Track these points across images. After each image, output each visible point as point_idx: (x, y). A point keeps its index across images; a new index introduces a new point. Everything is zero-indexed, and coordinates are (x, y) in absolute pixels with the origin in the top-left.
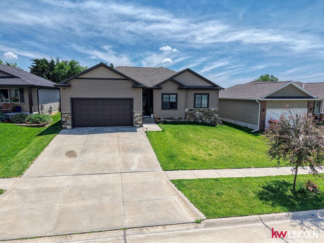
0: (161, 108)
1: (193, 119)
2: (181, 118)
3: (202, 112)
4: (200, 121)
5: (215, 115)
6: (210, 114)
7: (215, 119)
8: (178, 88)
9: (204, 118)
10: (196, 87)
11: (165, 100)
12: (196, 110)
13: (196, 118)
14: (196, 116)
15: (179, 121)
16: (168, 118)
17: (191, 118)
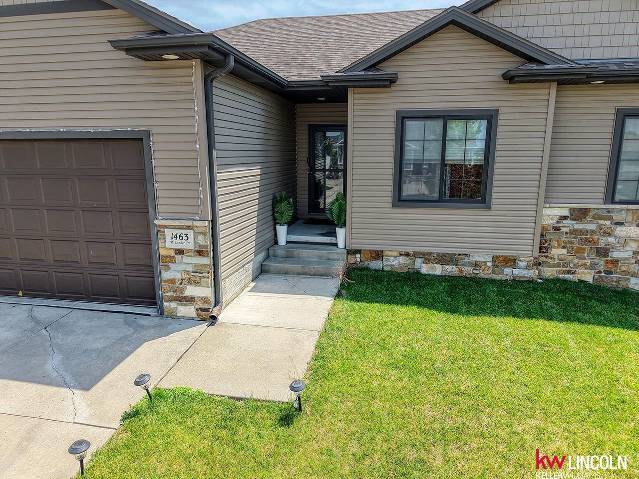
1: (592, 267)
2: (511, 262)
8: (503, 76)
10: (635, 63)
12: (617, 217)
13: (615, 262)
14: (615, 255)
15: (495, 277)
16: (430, 254)
17: (576, 261)
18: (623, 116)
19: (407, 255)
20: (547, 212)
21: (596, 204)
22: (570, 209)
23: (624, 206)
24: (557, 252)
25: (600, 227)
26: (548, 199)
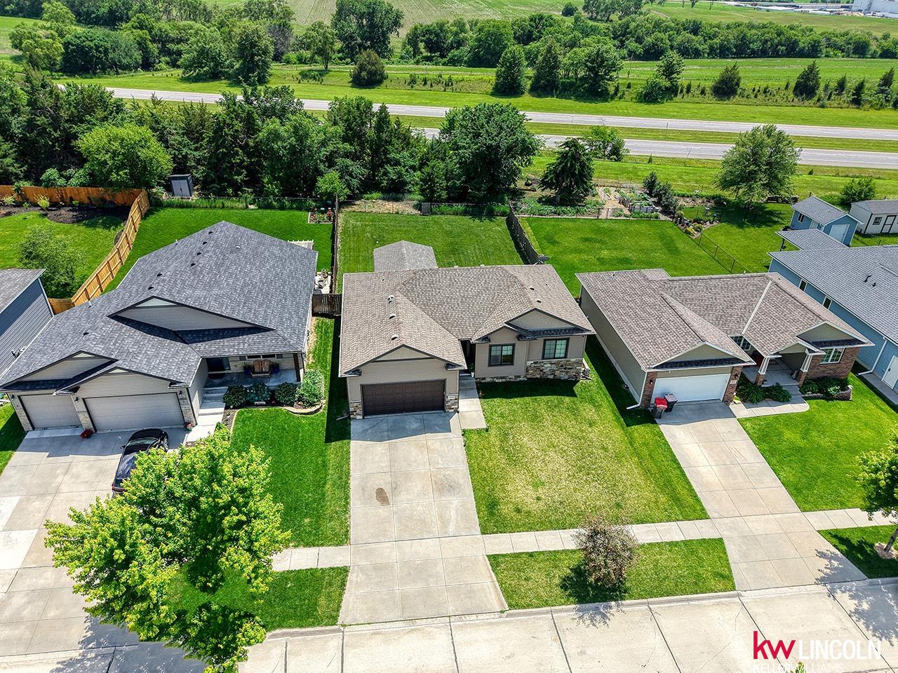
0: (487, 365)
1: (539, 374)
3: (554, 364)
4: (551, 377)
5: (577, 368)
6: (568, 367)
7: (576, 373)
8: (518, 336)
9: (558, 372)
10: (547, 331)
11: (493, 354)
18: (545, 340)
19: (492, 378)
20: (527, 364)
21: (540, 360)
22: (534, 362)
23: (546, 360)
24: (531, 372)
25: (541, 365)
26: (528, 361)
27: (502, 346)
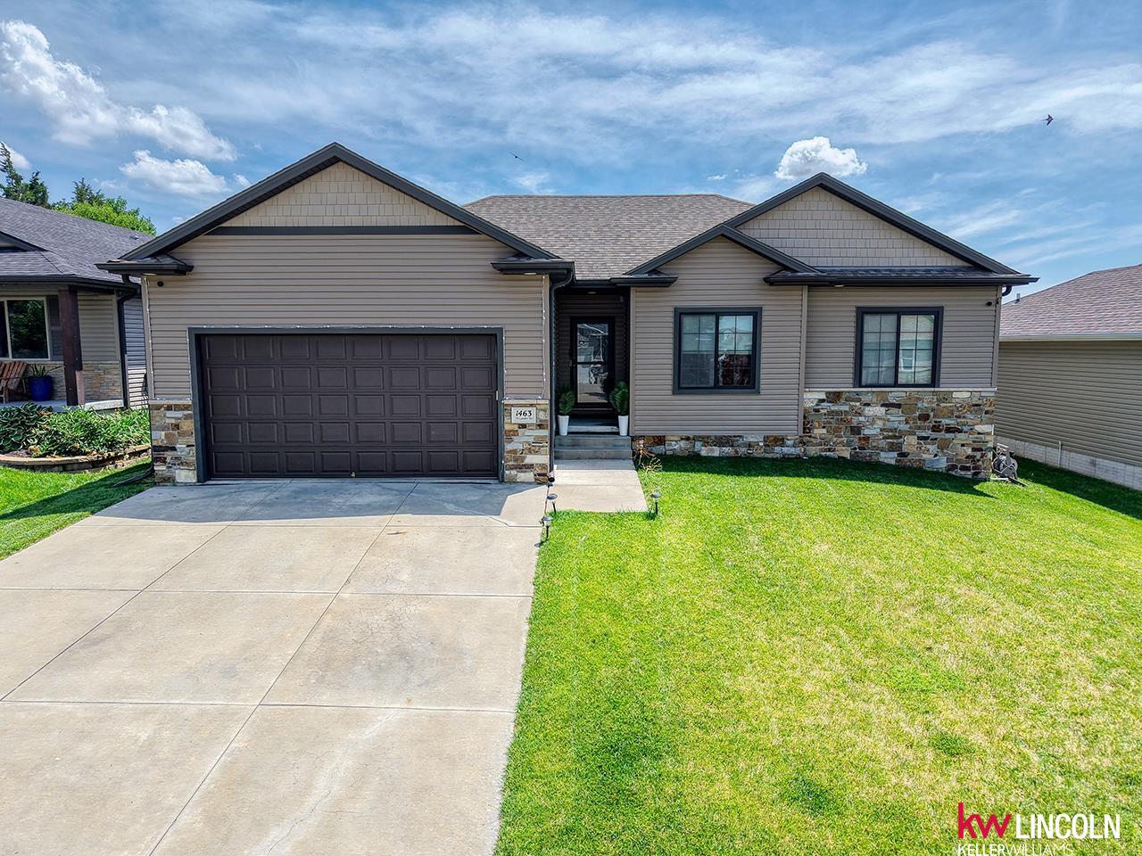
0: (670, 387)
1: (849, 444)
2: (780, 441)
3: (898, 406)
4: (889, 458)
5: (978, 428)
6: (945, 421)
7: (974, 450)
8: (765, 279)
9: (912, 440)
10: (867, 271)
11: (689, 346)
12: (865, 399)
13: (867, 438)
14: (866, 432)
15: (767, 455)
16: (708, 437)
17: (835, 439)
18: (862, 313)
19: (688, 439)
20: (807, 396)
21: (847, 388)
22: (827, 393)
23: (870, 389)
24: (819, 432)
25: (852, 408)
26: (807, 385)
27: (718, 313)
